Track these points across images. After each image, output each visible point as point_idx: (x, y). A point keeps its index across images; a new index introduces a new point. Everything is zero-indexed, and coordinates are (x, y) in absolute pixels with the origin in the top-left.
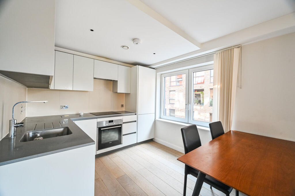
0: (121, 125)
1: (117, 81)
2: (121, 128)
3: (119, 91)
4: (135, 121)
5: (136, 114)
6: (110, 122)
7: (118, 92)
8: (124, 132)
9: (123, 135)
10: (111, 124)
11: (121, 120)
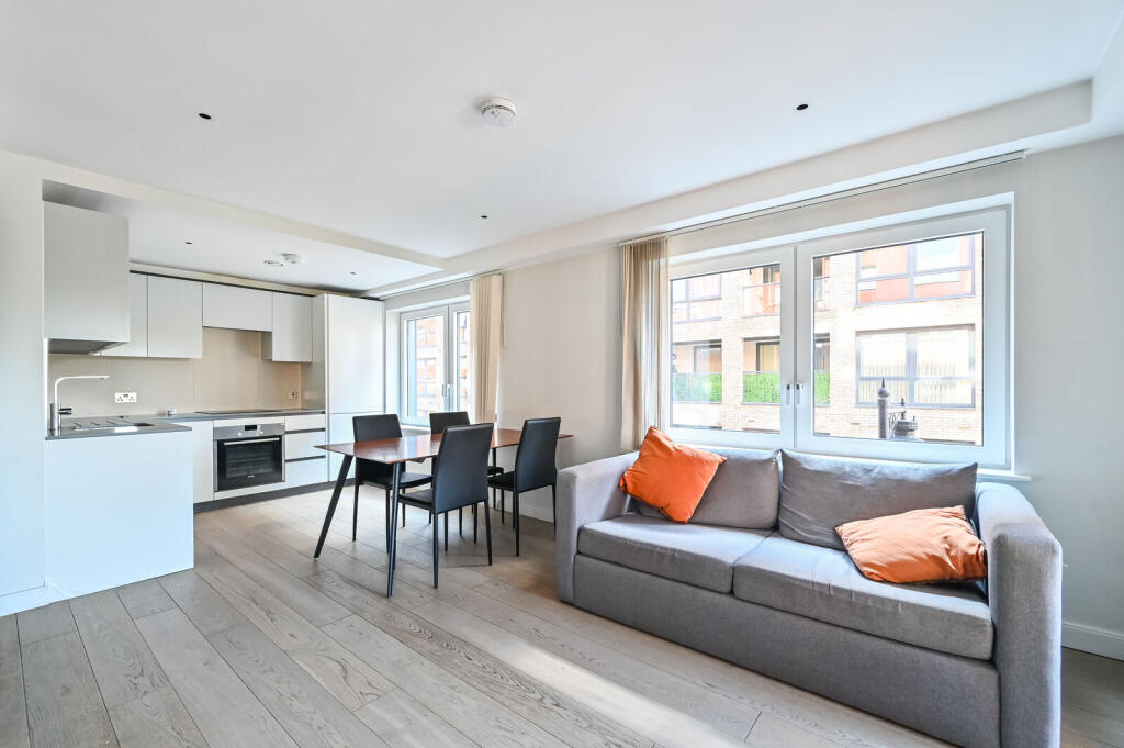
0: (280, 437)
1: (269, 334)
2: (280, 443)
3: (276, 357)
4: (323, 430)
5: (324, 413)
6: (248, 428)
7: (274, 360)
8: (288, 453)
9: (287, 461)
10: (251, 433)
11: (279, 426)
